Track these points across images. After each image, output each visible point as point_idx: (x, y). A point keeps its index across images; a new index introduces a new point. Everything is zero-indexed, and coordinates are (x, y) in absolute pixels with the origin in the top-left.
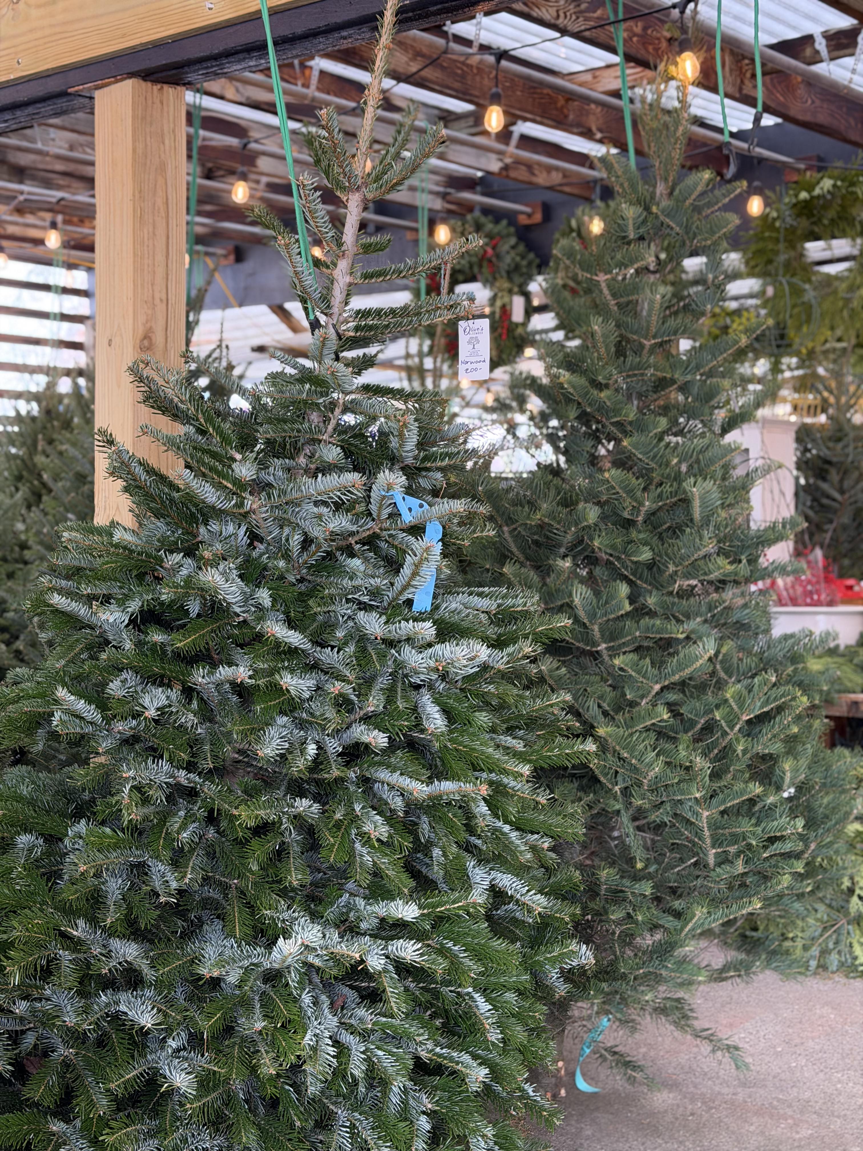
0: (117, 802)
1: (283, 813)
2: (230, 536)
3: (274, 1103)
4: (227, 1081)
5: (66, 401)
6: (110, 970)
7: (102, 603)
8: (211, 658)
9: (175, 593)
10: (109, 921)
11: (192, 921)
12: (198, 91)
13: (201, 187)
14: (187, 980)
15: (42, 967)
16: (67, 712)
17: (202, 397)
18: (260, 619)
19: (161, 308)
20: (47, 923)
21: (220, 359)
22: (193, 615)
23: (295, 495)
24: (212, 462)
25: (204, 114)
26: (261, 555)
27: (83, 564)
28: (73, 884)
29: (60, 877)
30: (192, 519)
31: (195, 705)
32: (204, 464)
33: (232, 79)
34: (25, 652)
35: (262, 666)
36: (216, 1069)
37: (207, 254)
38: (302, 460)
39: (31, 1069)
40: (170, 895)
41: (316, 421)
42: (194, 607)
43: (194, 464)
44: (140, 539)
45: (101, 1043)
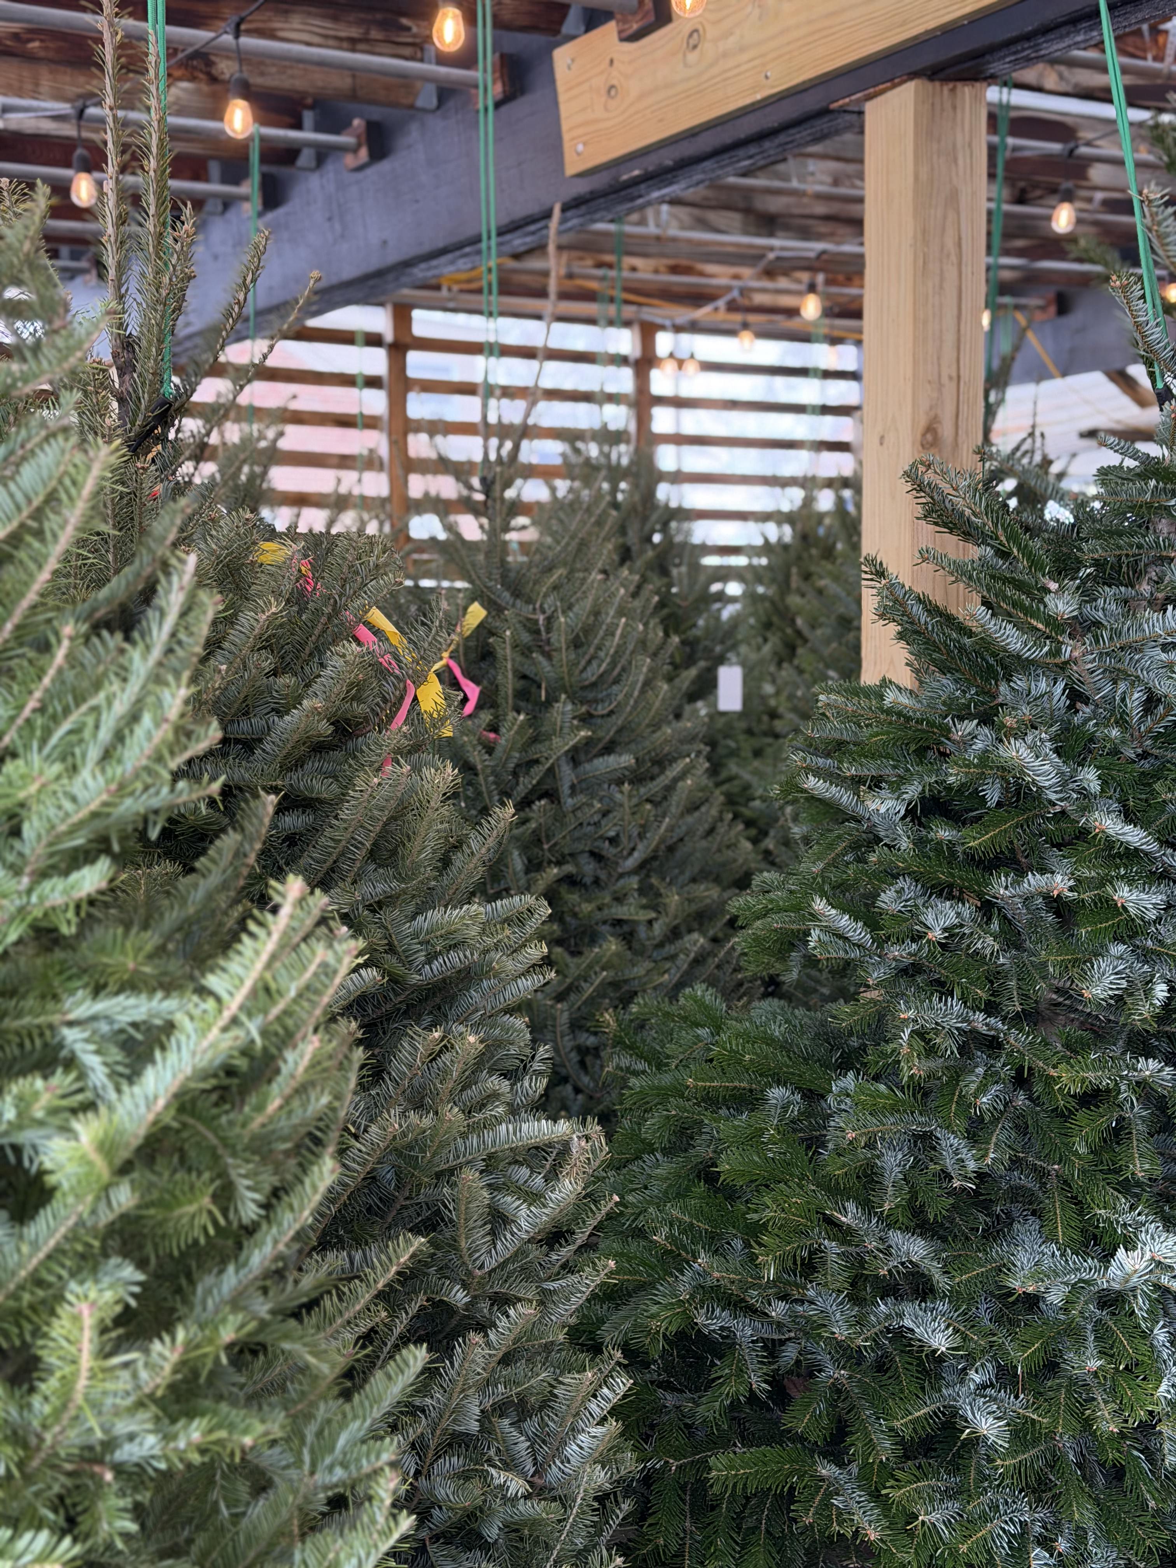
0: (893, 1051)
1: (1121, 1077)
2: (1042, 696)
3: (1117, 1473)
4: (1051, 1435)
5: (827, 521)
6: (890, 1271)
7: (870, 787)
8: (1018, 863)
9: (967, 773)
10: (887, 1207)
11: (998, 1216)
12: (1005, 84)
13: (1008, 215)
14: (992, 1294)
15: (803, 1259)
16: (826, 930)
17: (1006, 506)
18: (1084, 810)
19: (949, 389)
20: (808, 1203)
21: (1033, 452)
22: (992, 803)
23: (1133, 636)
24: (1017, 595)
25: (1014, 114)
26: (1086, 721)
27: (845, 737)
28: (839, 1155)
29: (824, 1147)
30: (990, 674)
31: (995, 926)
32: (1005, 598)
33: (1054, 62)
34: (775, 852)
35: (1087, 874)
36: (1035, 1417)
37: (1017, 307)
38: (1145, 588)
39: (793, 1392)
40: (966, 1178)
41: (1165, 531)
42: (993, 794)
43: (993, 599)
44: (920, 702)
45: (882, 1366)
